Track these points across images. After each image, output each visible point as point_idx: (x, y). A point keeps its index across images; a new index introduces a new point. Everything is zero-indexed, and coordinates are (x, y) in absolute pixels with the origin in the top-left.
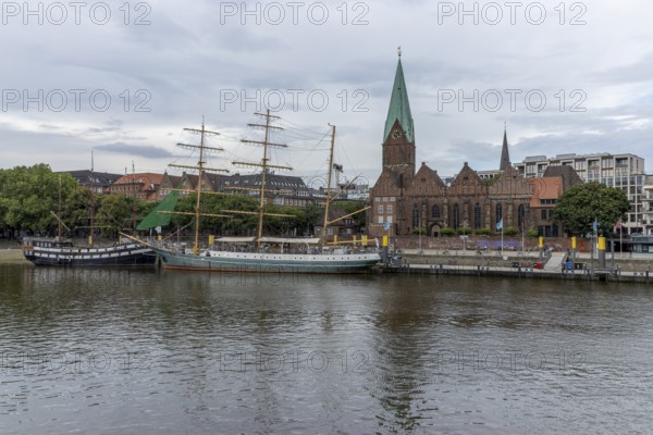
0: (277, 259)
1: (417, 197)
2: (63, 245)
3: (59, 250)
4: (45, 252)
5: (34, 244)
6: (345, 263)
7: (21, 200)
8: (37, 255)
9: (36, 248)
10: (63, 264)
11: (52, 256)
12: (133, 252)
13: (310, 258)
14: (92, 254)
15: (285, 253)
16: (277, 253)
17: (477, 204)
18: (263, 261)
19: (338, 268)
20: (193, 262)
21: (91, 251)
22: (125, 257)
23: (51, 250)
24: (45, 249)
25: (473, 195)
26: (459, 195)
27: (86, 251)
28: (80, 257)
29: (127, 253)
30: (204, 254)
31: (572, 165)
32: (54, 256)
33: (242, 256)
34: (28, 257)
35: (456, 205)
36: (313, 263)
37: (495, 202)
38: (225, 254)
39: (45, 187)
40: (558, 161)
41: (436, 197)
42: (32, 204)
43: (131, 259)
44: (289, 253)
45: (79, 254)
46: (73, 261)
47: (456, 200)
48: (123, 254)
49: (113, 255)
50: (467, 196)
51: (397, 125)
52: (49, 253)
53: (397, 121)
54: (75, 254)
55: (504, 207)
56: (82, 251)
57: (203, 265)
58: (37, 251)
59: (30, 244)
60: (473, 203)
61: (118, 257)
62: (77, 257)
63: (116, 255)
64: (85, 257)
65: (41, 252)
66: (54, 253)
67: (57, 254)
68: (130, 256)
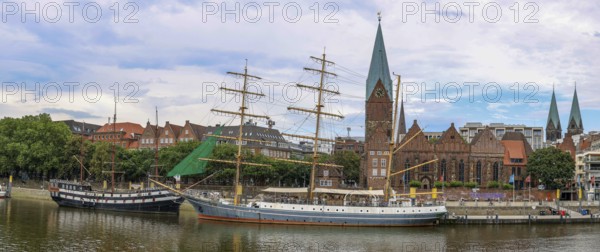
0: (340, 211)
1: (409, 152)
2: (86, 188)
3: (83, 193)
4: (70, 195)
5: (60, 186)
6: (416, 216)
7: (29, 145)
8: (63, 196)
9: (61, 190)
10: (88, 208)
11: (77, 199)
12: (157, 200)
13: (378, 211)
14: (116, 199)
15: (349, 205)
16: (339, 205)
17: (462, 161)
18: (324, 214)
19: (408, 221)
20: (239, 213)
21: (115, 196)
22: (148, 203)
23: (76, 192)
24: (70, 192)
25: (458, 153)
26: (446, 152)
27: (109, 195)
28: (104, 201)
29: (150, 200)
30: (249, 205)
31: (523, 132)
32: (78, 199)
33: (298, 208)
34: (55, 198)
35: (444, 161)
36: (381, 216)
37: (476, 160)
38: (278, 206)
39: (48, 134)
40: (512, 128)
41: (426, 152)
42: (38, 149)
43: (154, 206)
44: (354, 205)
45: (103, 198)
46: (97, 204)
47: (444, 156)
48: (147, 201)
49: (137, 201)
50: (453, 153)
51: (380, 84)
52: (74, 195)
53: (380, 81)
54: (99, 198)
55: (483, 164)
56: (106, 195)
57: (251, 217)
58: (63, 193)
59: (56, 186)
60: (459, 160)
61: (142, 204)
62: (100, 201)
63: (140, 201)
64: (109, 202)
65: (67, 194)
66: (79, 196)
67: (82, 197)
68: (154, 203)
